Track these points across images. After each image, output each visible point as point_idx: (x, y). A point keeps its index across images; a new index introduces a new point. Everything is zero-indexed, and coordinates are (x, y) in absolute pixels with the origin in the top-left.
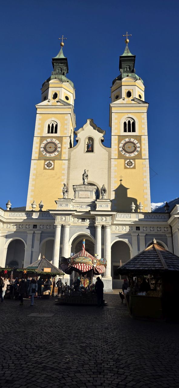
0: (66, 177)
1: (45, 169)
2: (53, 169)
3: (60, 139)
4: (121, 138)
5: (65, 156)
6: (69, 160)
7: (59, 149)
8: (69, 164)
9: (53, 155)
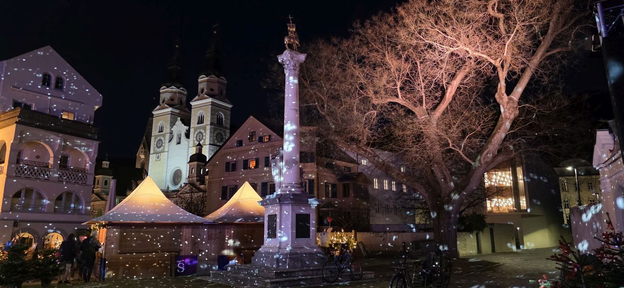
0: (166, 165)
1: (156, 161)
2: (160, 160)
3: (164, 136)
4: (196, 129)
5: (166, 149)
6: (168, 152)
7: (163, 145)
8: (168, 155)
9: (160, 149)
